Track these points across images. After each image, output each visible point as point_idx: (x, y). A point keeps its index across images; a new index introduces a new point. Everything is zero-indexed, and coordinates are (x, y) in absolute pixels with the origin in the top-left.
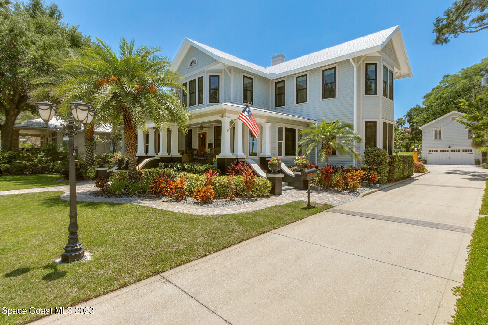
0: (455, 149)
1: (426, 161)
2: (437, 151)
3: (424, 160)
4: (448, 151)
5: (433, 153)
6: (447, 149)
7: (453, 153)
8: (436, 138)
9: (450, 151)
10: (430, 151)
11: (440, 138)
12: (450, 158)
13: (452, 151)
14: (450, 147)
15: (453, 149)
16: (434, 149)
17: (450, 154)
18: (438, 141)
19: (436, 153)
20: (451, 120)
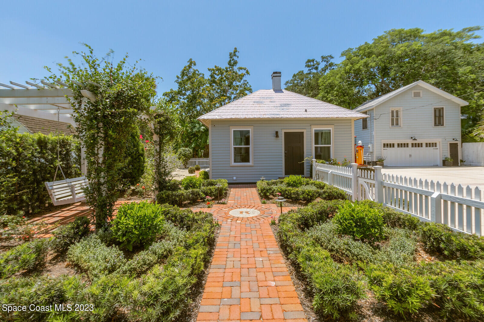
2: (393, 146)
4: (408, 145)
5: (389, 148)
6: (406, 141)
7: (414, 148)
8: (392, 124)
9: (410, 145)
10: (384, 146)
11: (397, 124)
12: (410, 156)
13: (412, 145)
16: (389, 142)
17: (410, 150)
18: (395, 130)
19: (392, 148)
20: (413, 95)
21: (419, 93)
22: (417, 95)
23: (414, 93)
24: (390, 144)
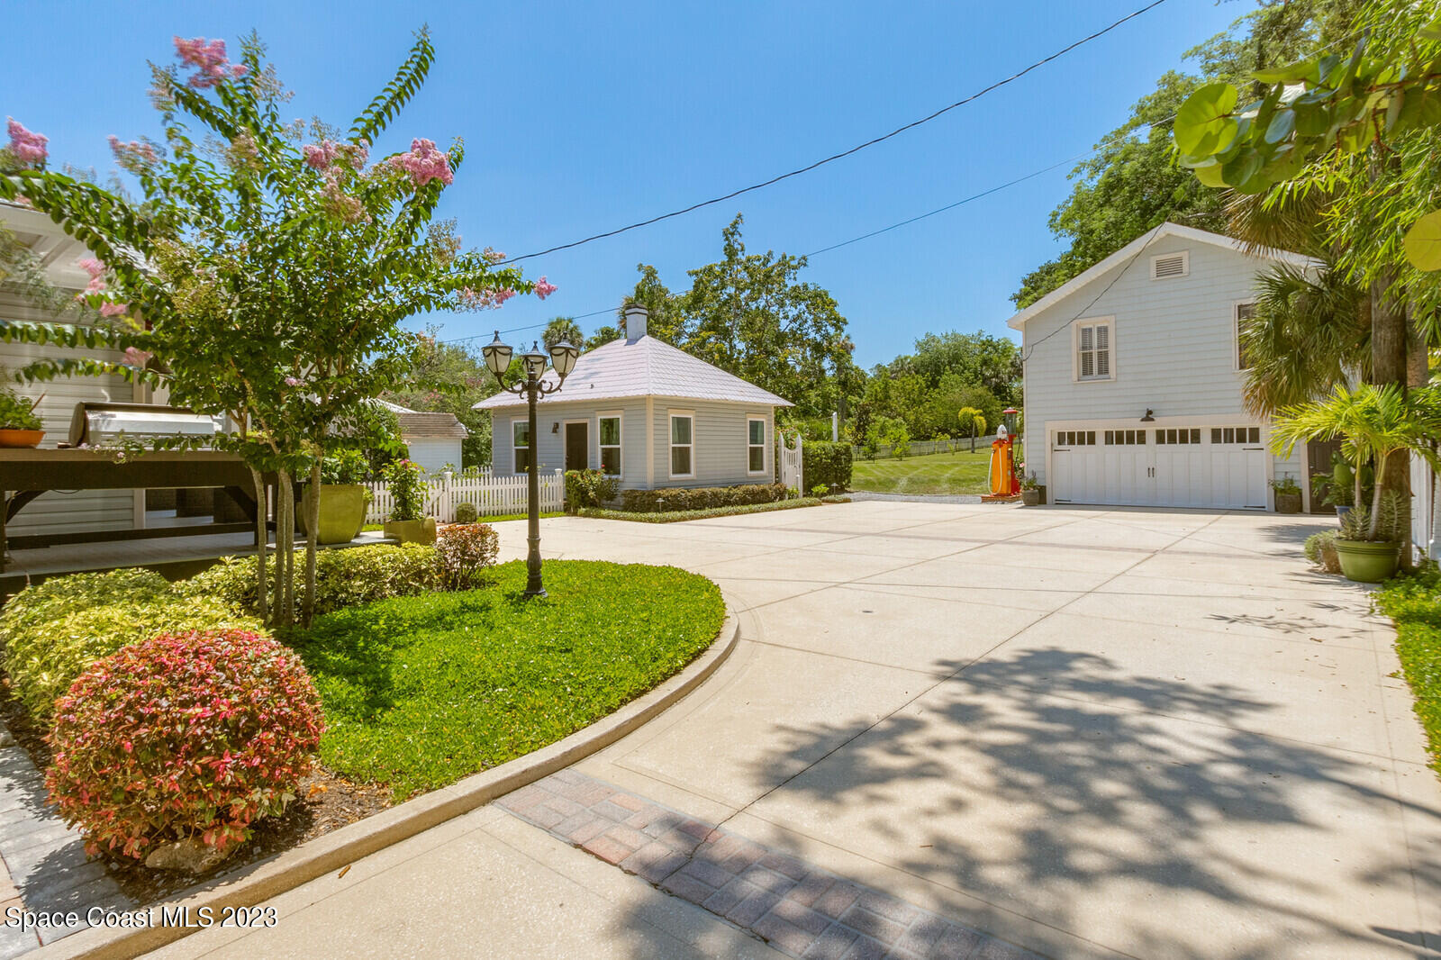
0: (1178, 423)
1: (1042, 490)
2: (1092, 439)
3: (1031, 484)
4: (1142, 437)
5: (1076, 448)
6: (1136, 425)
7: (1166, 447)
8: (1087, 370)
9: (1151, 437)
10: (1061, 438)
11: (1104, 370)
12: (1151, 472)
13: (1160, 437)
14: (1149, 416)
15: (1165, 423)
16: (1076, 427)
17: (1149, 452)
18: (1095, 389)
19: (1086, 447)
20: (1153, 272)
21: (1180, 260)
22: (1169, 269)
23: (1159, 264)
24: (1081, 434)
